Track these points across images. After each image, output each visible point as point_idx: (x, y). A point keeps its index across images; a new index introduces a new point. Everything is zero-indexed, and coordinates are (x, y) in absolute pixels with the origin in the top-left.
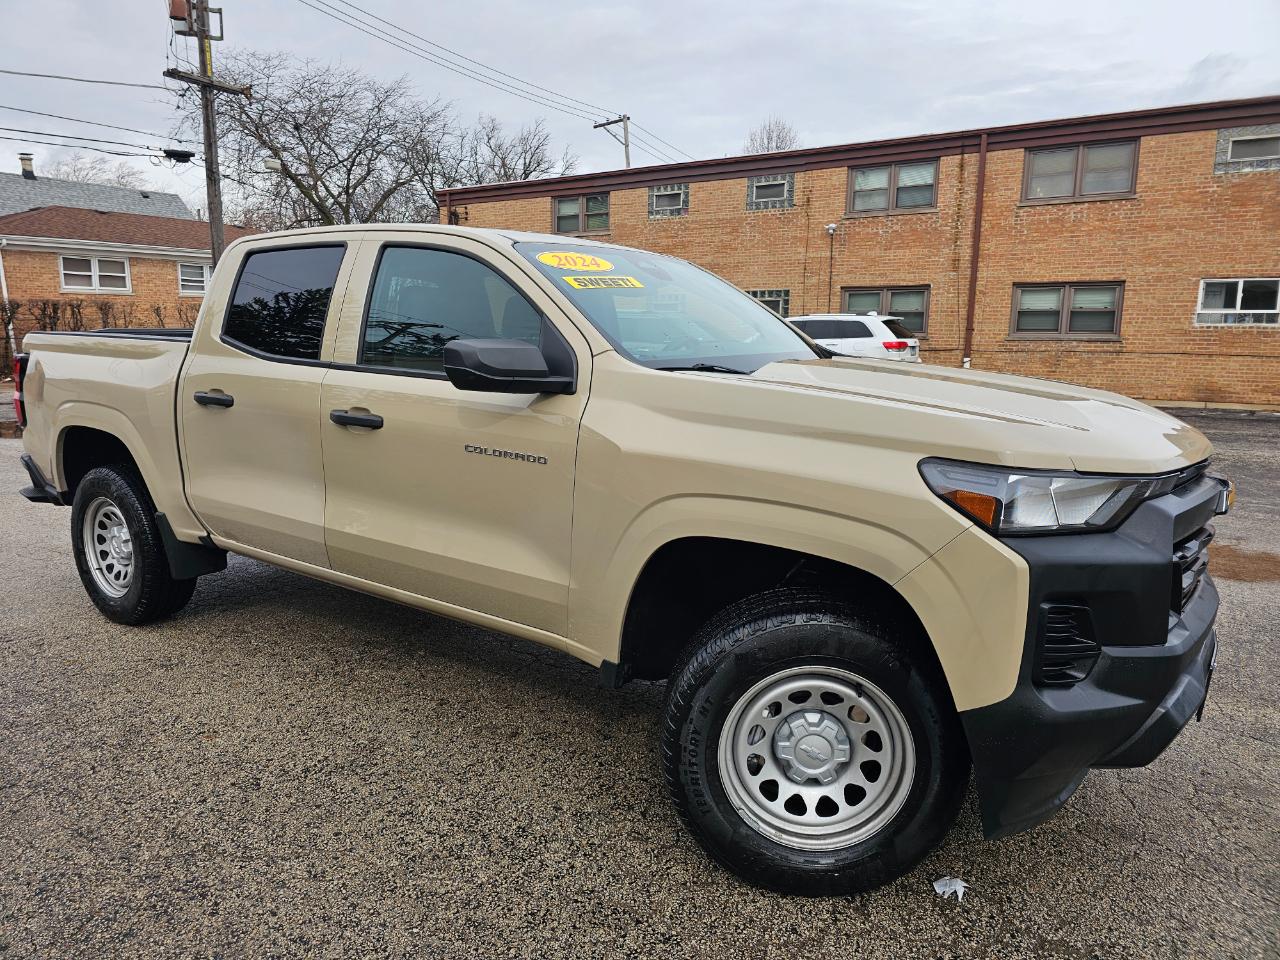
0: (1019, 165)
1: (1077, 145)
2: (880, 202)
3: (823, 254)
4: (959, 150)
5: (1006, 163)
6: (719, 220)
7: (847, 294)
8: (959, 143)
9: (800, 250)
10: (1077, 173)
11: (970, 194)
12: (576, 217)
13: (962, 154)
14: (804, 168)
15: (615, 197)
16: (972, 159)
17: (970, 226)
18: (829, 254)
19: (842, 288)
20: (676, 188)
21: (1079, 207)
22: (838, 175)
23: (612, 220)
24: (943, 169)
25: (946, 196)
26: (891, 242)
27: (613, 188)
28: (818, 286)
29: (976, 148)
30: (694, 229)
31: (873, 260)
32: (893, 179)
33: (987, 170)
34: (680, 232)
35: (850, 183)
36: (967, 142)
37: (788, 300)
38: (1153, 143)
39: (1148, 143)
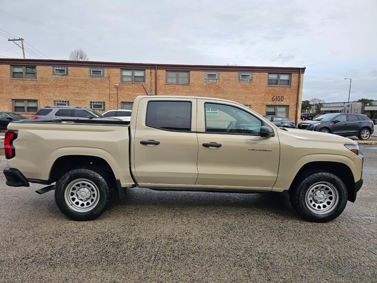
0: (164, 74)
1: (177, 71)
2: (130, 79)
3: (115, 92)
4: (150, 69)
5: (162, 73)
6: (80, 79)
7: (123, 103)
8: (150, 67)
9: (107, 90)
10: (177, 78)
11: (154, 80)
12: (22, 73)
13: (151, 69)
14: (107, 67)
15: (38, 68)
16: (153, 71)
17: (154, 88)
18: (116, 92)
19: (121, 102)
20: (63, 68)
21: (179, 86)
22: (117, 71)
23: (37, 75)
24: (146, 72)
25: (148, 80)
26: (134, 90)
27: (37, 65)
28: (114, 101)
29: (154, 69)
30: (71, 81)
31: (129, 95)
32: (133, 74)
33: (157, 74)
34: (65, 82)
35: (121, 73)
36: (152, 67)
37: (105, 105)
38: (192, 73)
39: (192, 72)
